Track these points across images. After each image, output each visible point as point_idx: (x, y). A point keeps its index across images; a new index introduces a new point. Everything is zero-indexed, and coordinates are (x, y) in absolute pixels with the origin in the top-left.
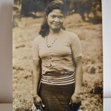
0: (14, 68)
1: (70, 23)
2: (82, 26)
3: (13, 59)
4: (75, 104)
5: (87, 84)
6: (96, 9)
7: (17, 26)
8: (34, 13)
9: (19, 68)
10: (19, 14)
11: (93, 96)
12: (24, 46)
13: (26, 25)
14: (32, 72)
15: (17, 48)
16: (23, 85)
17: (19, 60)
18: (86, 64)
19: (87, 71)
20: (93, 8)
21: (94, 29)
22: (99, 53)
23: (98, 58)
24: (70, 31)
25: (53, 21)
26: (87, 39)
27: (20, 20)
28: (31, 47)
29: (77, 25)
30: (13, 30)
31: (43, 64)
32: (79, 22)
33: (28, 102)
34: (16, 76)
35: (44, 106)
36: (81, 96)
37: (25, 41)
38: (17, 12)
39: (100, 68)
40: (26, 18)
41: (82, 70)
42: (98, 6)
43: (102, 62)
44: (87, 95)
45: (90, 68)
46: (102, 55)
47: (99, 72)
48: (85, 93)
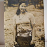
0: (5, 29)
1: (29, 9)
2: (35, 10)
4: (32, 45)
5: (37, 36)
6: (41, 2)
7: (6, 11)
8: (13, 5)
9: (7, 29)
10: (7, 5)
11: (40, 41)
12: (9, 20)
13: (10, 10)
15: (6, 20)
16: (9, 37)
18: (37, 27)
19: (37, 30)
20: (39, 2)
21: (40, 12)
22: (43, 22)
23: (42, 24)
24: (30, 13)
26: (37, 16)
27: (7, 8)
29: (33, 10)
31: (18, 27)
32: (34, 8)
33: (11, 44)
34: (6, 33)
35: (18, 46)
36: (35, 41)
38: (6, 5)
39: (43, 29)
40: (10, 7)
41: (35, 30)
42: (42, 1)
43: (44, 26)
44: (37, 41)
45: (39, 29)
47: (43, 31)
48: (37, 40)
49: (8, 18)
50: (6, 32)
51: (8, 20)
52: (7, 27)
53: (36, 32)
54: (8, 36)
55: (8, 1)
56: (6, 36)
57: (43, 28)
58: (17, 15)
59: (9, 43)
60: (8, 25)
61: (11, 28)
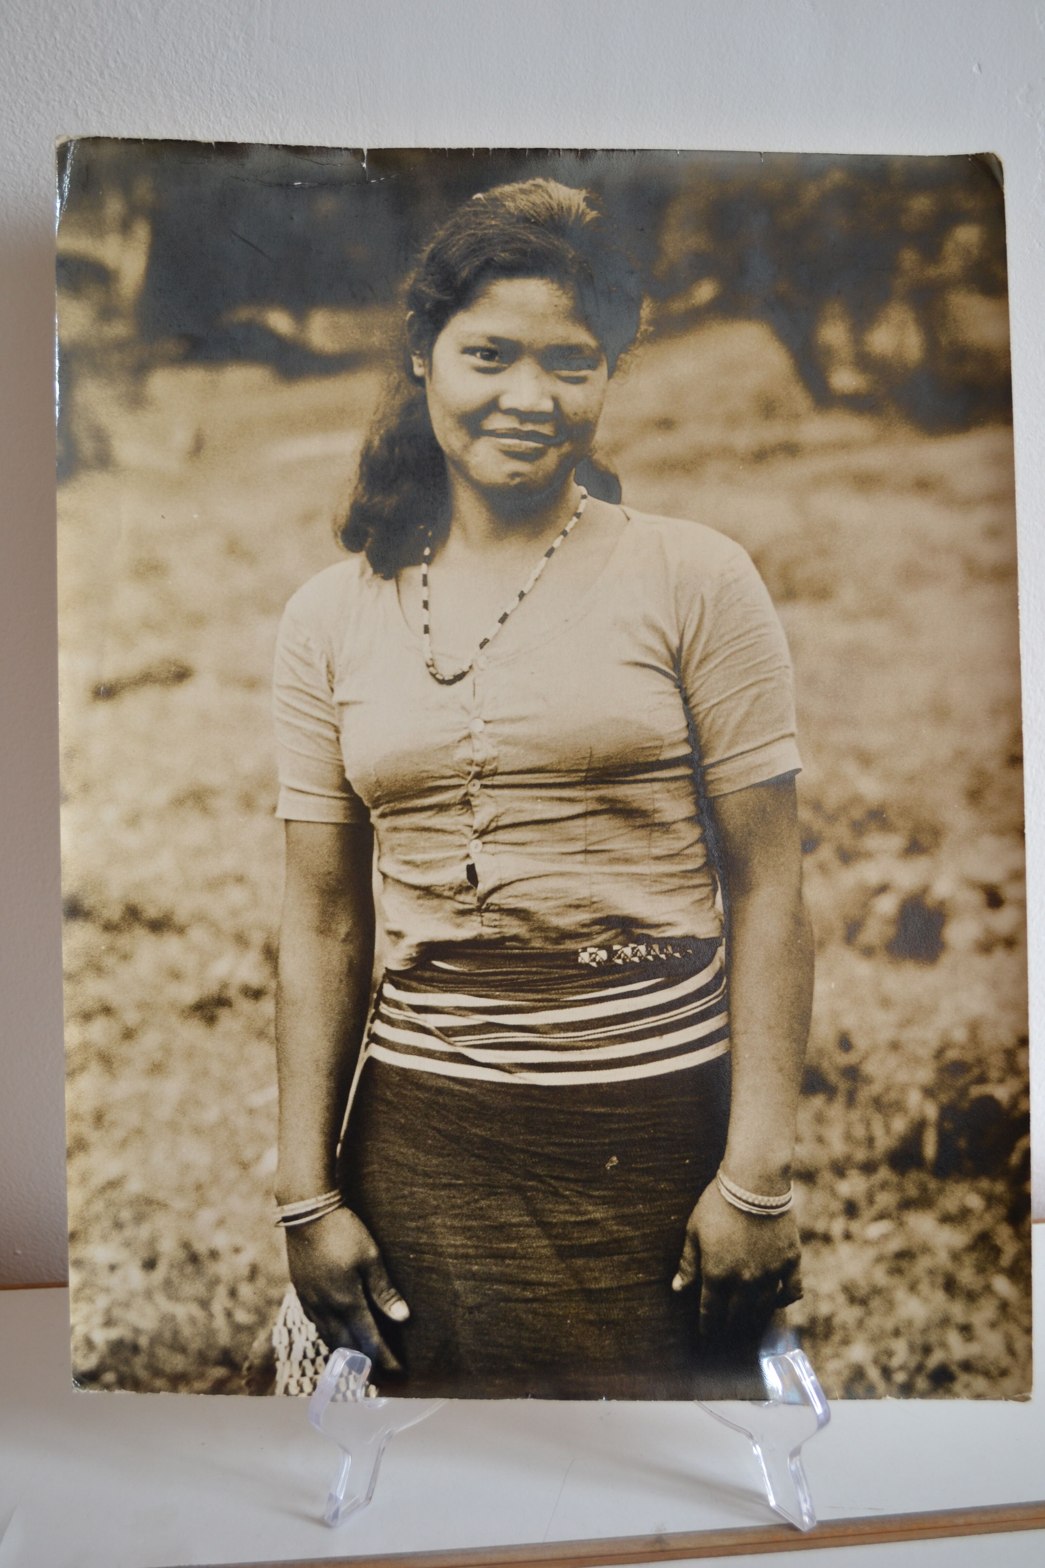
0: (76, 911)
1: (666, 424)
2: (791, 450)
3: (68, 817)
5: (852, 1073)
6: (953, 263)
7: (105, 460)
8: (280, 322)
9: (133, 914)
10: (119, 329)
11: (923, 1202)
12: (181, 675)
13: (198, 447)
14: (271, 954)
15: (106, 692)
16: (172, 1088)
17: (133, 820)
18: (847, 857)
19: (853, 929)
20: (909, 258)
21: (924, 486)
23: (974, 796)
24: (669, 509)
25: (492, 406)
26: (847, 595)
27: (137, 401)
28: (252, 684)
30: (65, 500)
32: (768, 409)
33: (228, 1268)
34: (98, 989)
35: (398, 1311)
37: (197, 620)
38: (106, 313)
39: (994, 898)
42: (968, 235)
43: (1019, 832)
44: (853, 1186)
45: (887, 905)
46: (1016, 760)
47: (986, 947)
48: (839, 1169)
49: (149, 625)
50: (97, 968)
51: (151, 695)
52: (131, 840)
53: (822, 987)
54: (156, 1069)
55: (142, 232)
56: (106, 1060)
57: (994, 874)
58: (357, 562)
59: (168, 1247)
60: (161, 796)
61: (215, 884)
